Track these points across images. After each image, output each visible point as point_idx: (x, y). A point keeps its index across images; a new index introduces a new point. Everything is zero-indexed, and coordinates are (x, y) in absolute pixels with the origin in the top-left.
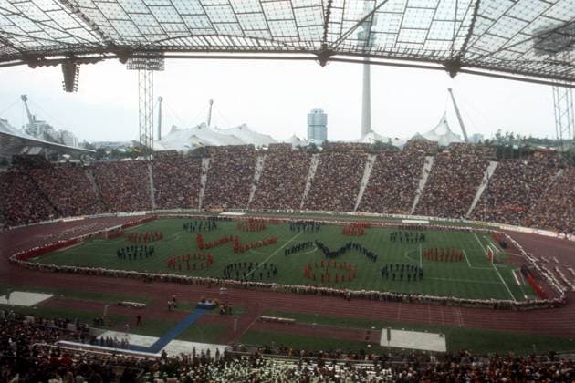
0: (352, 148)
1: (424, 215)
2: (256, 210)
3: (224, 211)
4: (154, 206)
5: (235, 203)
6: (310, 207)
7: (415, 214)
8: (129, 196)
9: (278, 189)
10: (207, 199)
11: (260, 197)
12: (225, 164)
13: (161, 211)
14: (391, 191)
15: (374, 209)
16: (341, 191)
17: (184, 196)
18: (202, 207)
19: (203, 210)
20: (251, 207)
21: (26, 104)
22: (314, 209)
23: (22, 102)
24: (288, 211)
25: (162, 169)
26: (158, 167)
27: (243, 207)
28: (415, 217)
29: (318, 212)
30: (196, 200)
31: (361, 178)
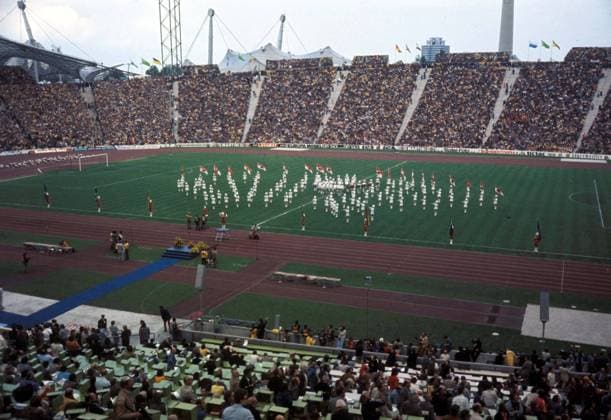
0: (481, 60)
1: (598, 152)
2: (327, 146)
3: (279, 146)
4: (177, 137)
5: (296, 136)
6: (410, 141)
7: (580, 151)
8: (141, 125)
9: (363, 118)
10: (256, 131)
11: (334, 128)
12: (287, 84)
13: (184, 145)
14: (542, 118)
15: (513, 144)
16: (462, 120)
17: (222, 125)
18: (247, 141)
19: (248, 144)
20: (320, 142)
21: (24, 14)
22: (416, 144)
23: (19, 11)
24: (375, 147)
25: (193, 90)
26: (188, 87)
27: (307, 142)
28: (582, 155)
29: (423, 149)
30: (240, 131)
31: (494, 102)
